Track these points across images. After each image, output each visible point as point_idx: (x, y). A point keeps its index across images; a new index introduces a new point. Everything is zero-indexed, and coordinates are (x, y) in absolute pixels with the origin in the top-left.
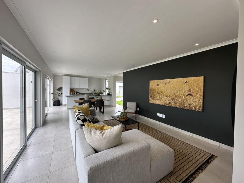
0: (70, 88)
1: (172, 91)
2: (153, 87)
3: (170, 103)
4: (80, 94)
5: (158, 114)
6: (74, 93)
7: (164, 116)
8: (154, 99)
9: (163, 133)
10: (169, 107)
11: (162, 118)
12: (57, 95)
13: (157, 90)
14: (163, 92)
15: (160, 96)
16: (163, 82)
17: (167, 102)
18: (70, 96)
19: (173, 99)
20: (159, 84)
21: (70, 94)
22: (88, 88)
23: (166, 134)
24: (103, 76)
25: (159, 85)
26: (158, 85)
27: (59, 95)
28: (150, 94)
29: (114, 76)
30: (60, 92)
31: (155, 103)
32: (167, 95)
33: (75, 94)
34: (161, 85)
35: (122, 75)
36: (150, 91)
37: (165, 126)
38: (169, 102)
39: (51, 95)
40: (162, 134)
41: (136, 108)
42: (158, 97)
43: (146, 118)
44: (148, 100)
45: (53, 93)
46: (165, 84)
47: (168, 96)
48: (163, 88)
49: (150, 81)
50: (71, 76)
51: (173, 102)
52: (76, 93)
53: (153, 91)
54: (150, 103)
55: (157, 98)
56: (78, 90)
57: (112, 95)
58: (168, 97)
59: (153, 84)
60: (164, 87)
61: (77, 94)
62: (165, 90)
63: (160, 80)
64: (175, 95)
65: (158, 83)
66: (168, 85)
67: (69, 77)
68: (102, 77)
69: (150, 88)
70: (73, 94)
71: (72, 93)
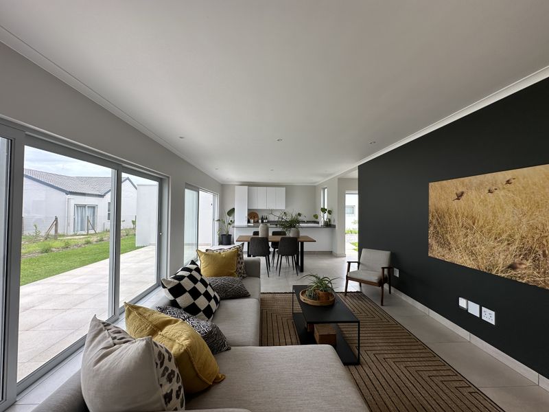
0: (249, 210)
1: (524, 220)
2: (443, 205)
3: (513, 267)
4: (268, 222)
5: (463, 303)
6: (256, 219)
7: (489, 316)
8: (445, 244)
9: (470, 385)
10: (511, 282)
11: (479, 320)
12: (226, 224)
13: (457, 215)
14: (481, 223)
15: (470, 238)
16: (481, 184)
17: (501, 261)
18: (249, 226)
19: (527, 253)
20: (462, 193)
21: (249, 222)
22: (284, 208)
23: (486, 398)
24: (319, 180)
25: (464, 197)
26: (459, 196)
27: (229, 224)
28: (431, 229)
29: (339, 179)
30: (231, 218)
31: (448, 258)
32: (500, 235)
33: (258, 222)
34: (471, 195)
35: (355, 174)
36: (430, 218)
37: (495, 355)
38: (509, 263)
39: (216, 222)
40: (465, 392)
41: (390, 269)
42: (461, 240)
43: (420, 307)
44: (426, 246)
45: (219, 220)
46: (490, 191)
47: (504, 236)
48: (478, 208)
49: (431, 184)
50: (250, 185)
51: (528, 263)
52: (260, 221)
53: (441, 216)
54: (430, 257)
55: (456, 241)
56: (265, 214)
57: (334, 226)
58: (501, 242)
59: (441, 194)
60: (483, 202)
61: (262, 222)
62: (490, 214)
63: (466, 180)
64: (537, 237)
65: (460, 190)
66: (501, 193)
67: (247, 187)
68: (316, 183)
69: (431, 208)
70: (254, 222)
71: (252, 221)
